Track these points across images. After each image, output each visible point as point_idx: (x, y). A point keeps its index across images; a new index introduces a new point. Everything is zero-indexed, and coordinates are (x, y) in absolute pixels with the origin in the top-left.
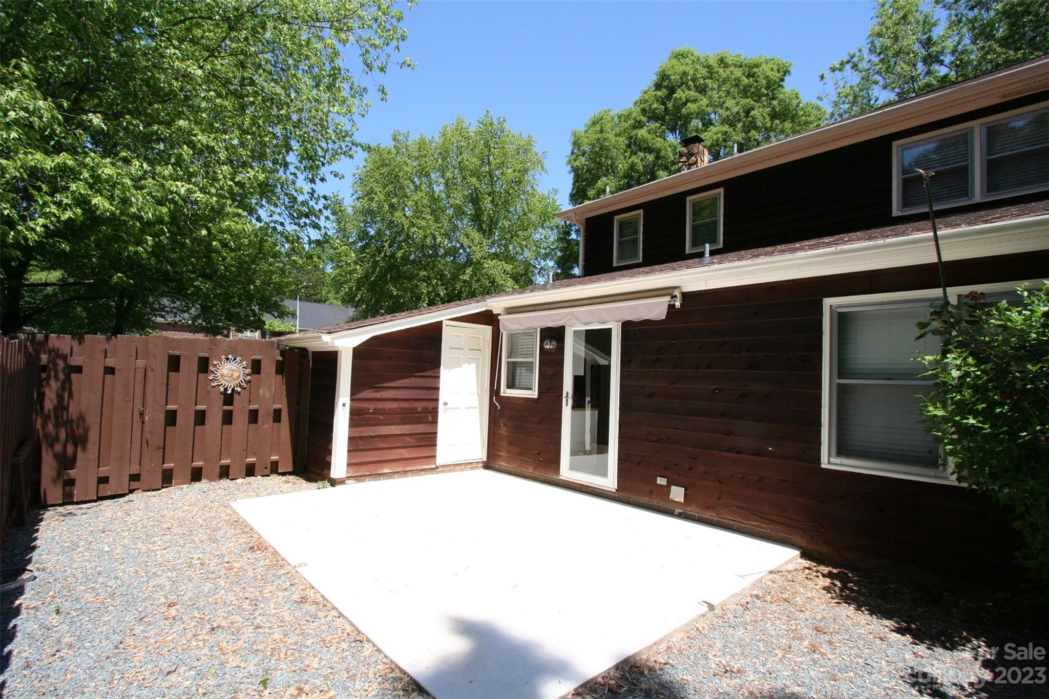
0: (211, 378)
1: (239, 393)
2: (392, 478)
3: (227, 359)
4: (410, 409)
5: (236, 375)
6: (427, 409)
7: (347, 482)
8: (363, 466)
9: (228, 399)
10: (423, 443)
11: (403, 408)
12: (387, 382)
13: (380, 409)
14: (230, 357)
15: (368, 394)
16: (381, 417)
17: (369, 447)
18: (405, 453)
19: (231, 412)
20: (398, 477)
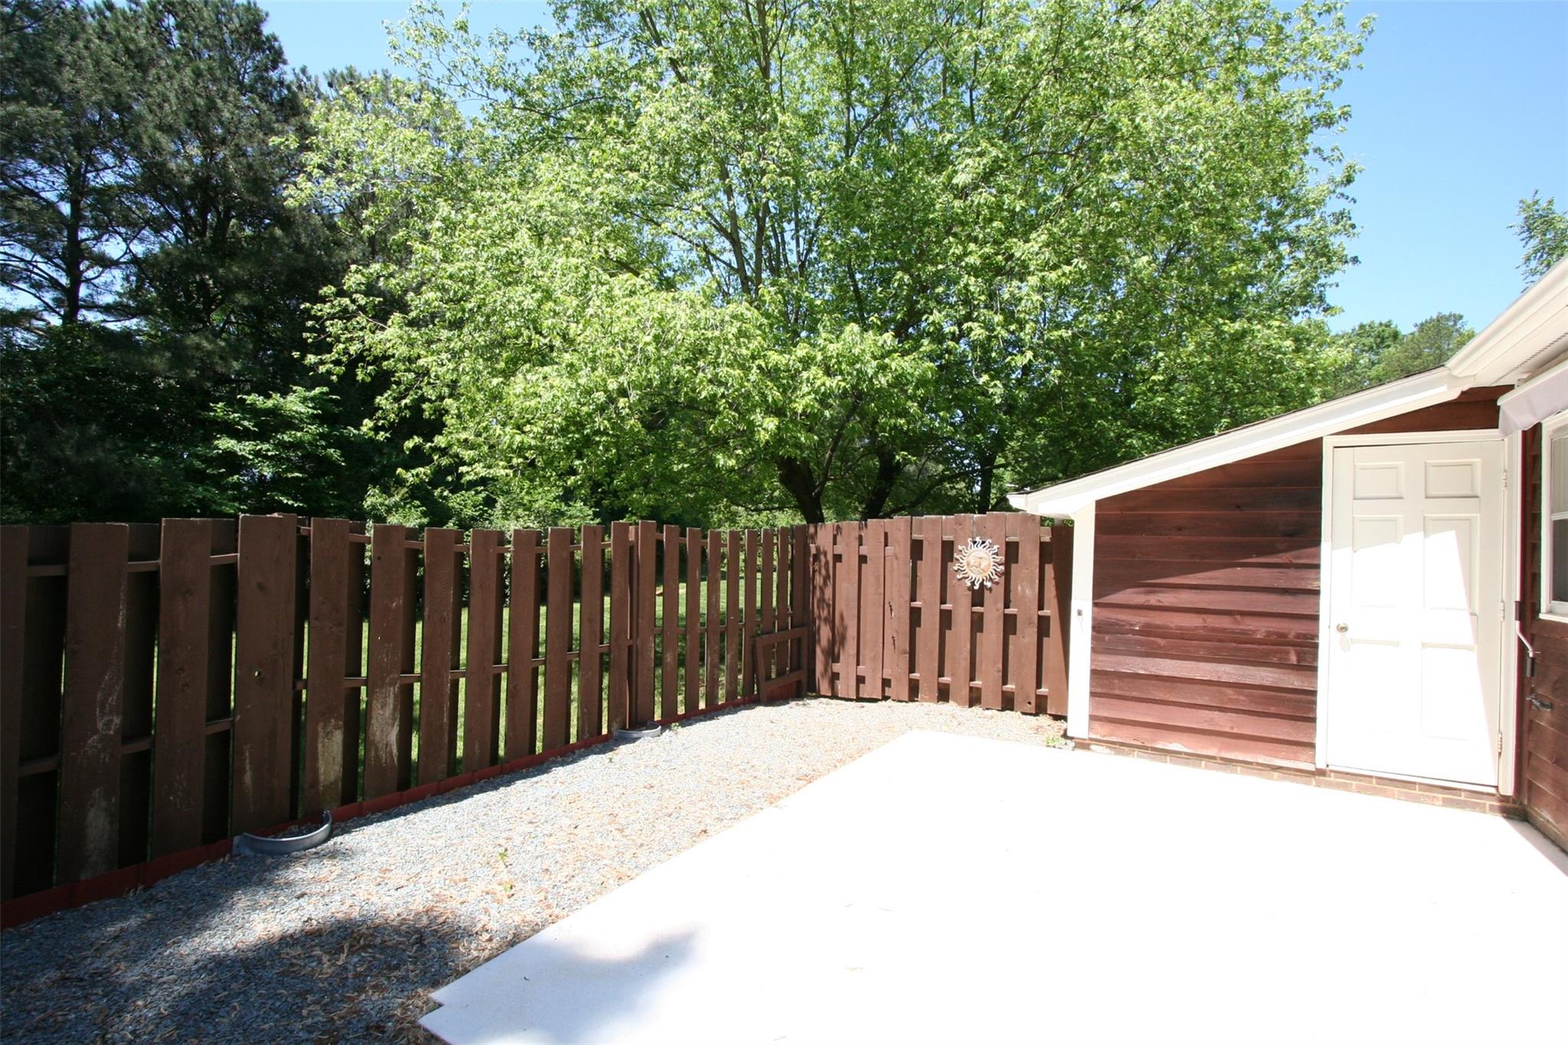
0: (956, 568)
1: (990, 589)
2: (1194, 766)
3: (975, 542)
4: (1233, 632)
5: (984, 564)
6: (1283, 635)
7: (1092, 747)
8: (1125, 727)
9: (978, 596)
10: (1272, 710)
11: (1213, 629)
12: (1172, 576)
13: (1158, 627)
14: (978, 539)
15: (1129, 596)
16: (1162, 642)
17: (1135, 694)
18: (1224, 722)
19: (981, 615)
20: (1206, 767)
